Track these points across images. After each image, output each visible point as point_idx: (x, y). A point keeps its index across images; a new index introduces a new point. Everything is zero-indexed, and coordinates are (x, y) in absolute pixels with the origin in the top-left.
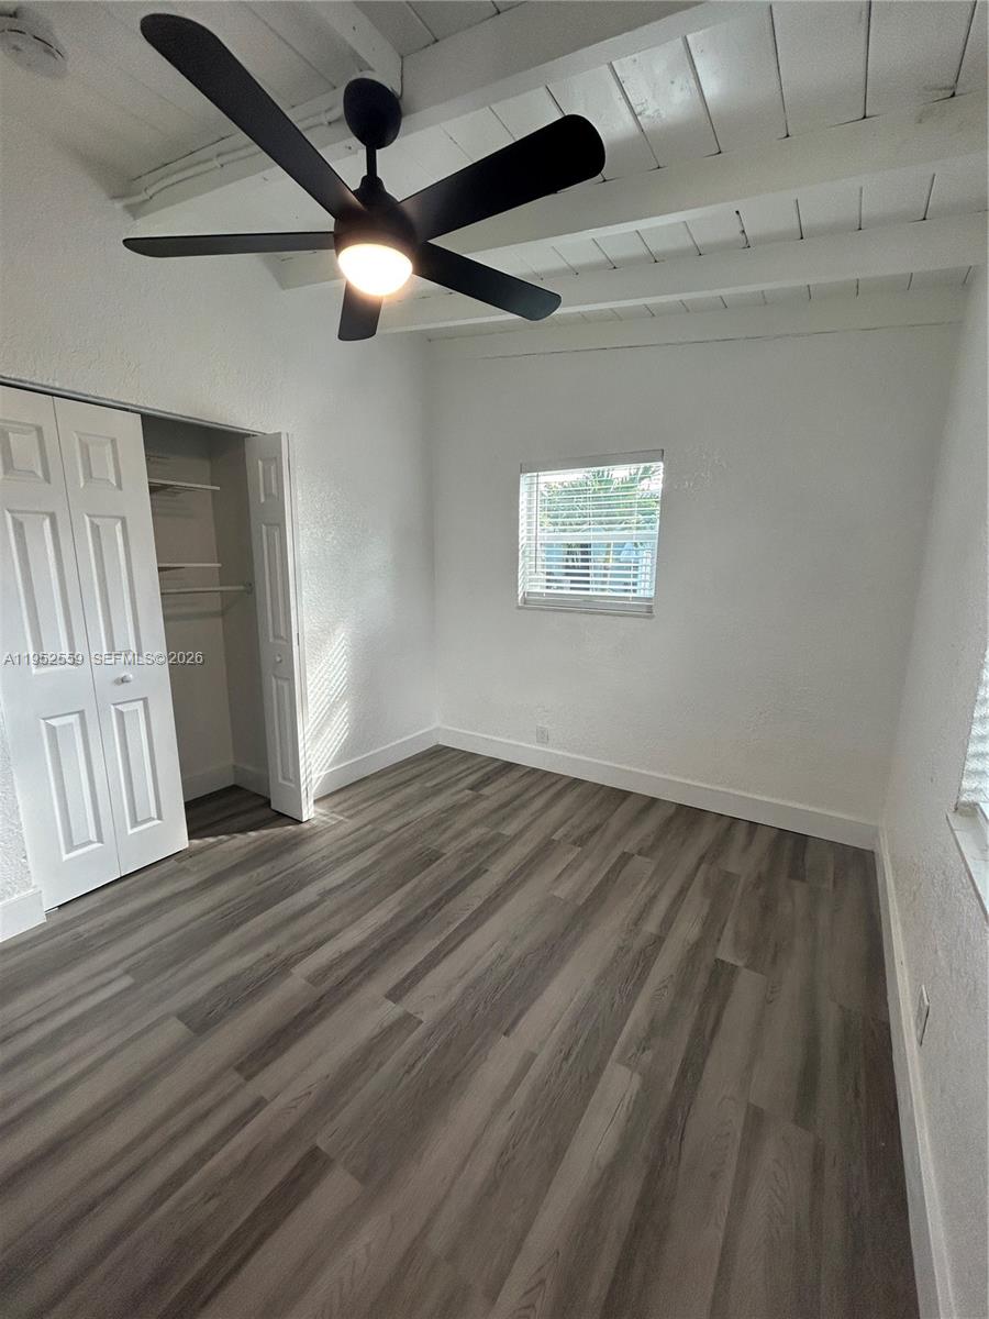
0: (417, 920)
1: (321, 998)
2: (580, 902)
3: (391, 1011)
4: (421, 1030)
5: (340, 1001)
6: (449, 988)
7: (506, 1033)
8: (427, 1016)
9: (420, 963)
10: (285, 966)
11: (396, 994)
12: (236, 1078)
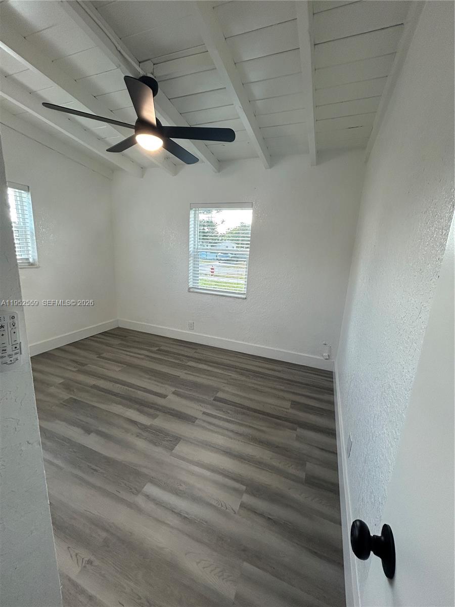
8: (173, 389)
11: (162, 396)
12: (197, 421)
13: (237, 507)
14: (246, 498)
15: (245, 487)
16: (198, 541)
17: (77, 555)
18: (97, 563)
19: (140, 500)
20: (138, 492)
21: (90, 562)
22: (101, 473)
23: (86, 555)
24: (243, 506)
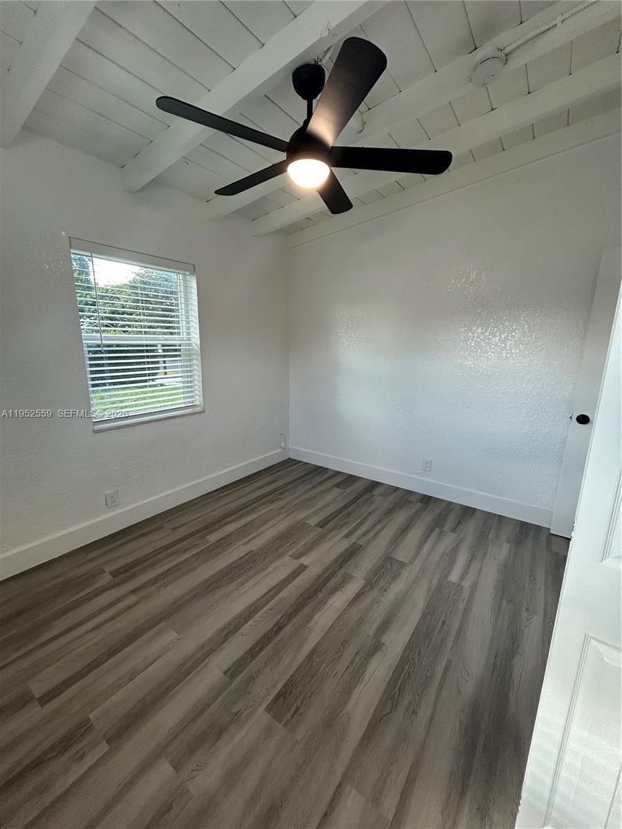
0: (295, 612)
1: (341, 568)
2: (163, 624)
3: (305, 561)
4: (291, 552)
5: (331, 565)
6: (275, 569)
7: (252, 551)
8: (286, 558)
9: (291, 582)
10: (370, 585)
11: (302, 568)
12: (361, 542)
13: (454, 535)
14: (447, 528)
15: (437, 529)
16: (485, 555)
17: (527, 620)
18: (525, 605)
19: (466, 584)
20: (459, 587)
21: (527, 610)
22: (445, 617)
23: (524, 615)
24: (454, 530)
